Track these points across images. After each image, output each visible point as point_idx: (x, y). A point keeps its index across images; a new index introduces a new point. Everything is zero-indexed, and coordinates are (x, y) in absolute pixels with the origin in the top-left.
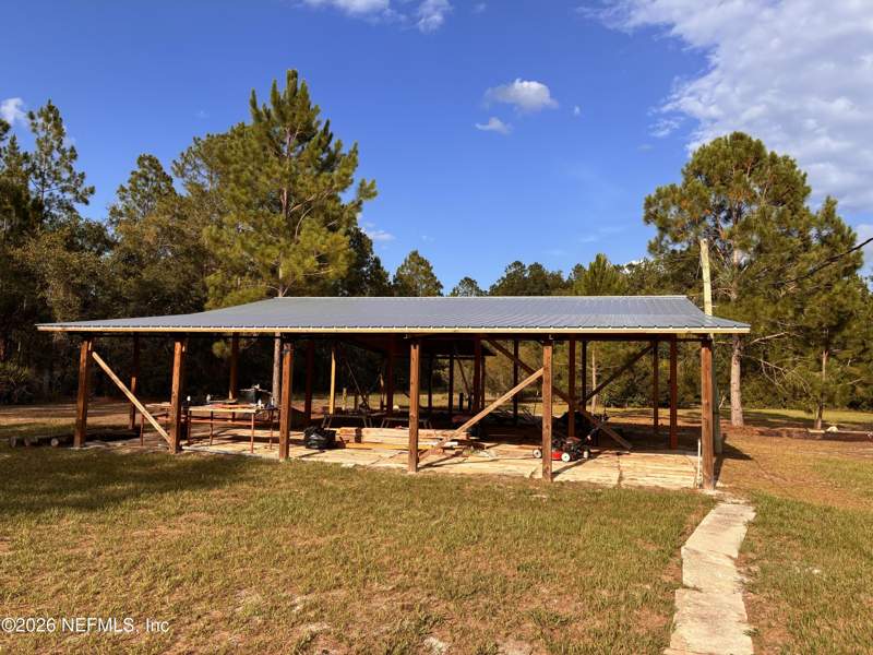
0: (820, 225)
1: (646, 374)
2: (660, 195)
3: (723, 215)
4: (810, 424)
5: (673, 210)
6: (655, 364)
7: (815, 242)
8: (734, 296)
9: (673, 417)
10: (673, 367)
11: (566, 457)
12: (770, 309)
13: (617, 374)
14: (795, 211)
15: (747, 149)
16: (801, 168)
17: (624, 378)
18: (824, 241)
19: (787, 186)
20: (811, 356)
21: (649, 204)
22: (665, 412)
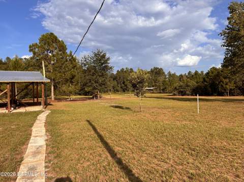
0: (69, 57)
1: (31, 90)
2: (33, 45)
3: (49, 51)
4: (68, 98)
5: (37, 49)
6: (33, 87)
7: (68, 60)
8: (52, 71)
9: (37, 100)
10: (37, 88)
11: (12, 109)
12: (59, 74)
13: (23, 90)
14: (64, 53)
15: (54, 37)
16: (65, 43)
17: (25, 91)
18: (70, 60)
19: (62, 47)
20: (68, 84)
21: (30, 47)
22: (36, 99)
